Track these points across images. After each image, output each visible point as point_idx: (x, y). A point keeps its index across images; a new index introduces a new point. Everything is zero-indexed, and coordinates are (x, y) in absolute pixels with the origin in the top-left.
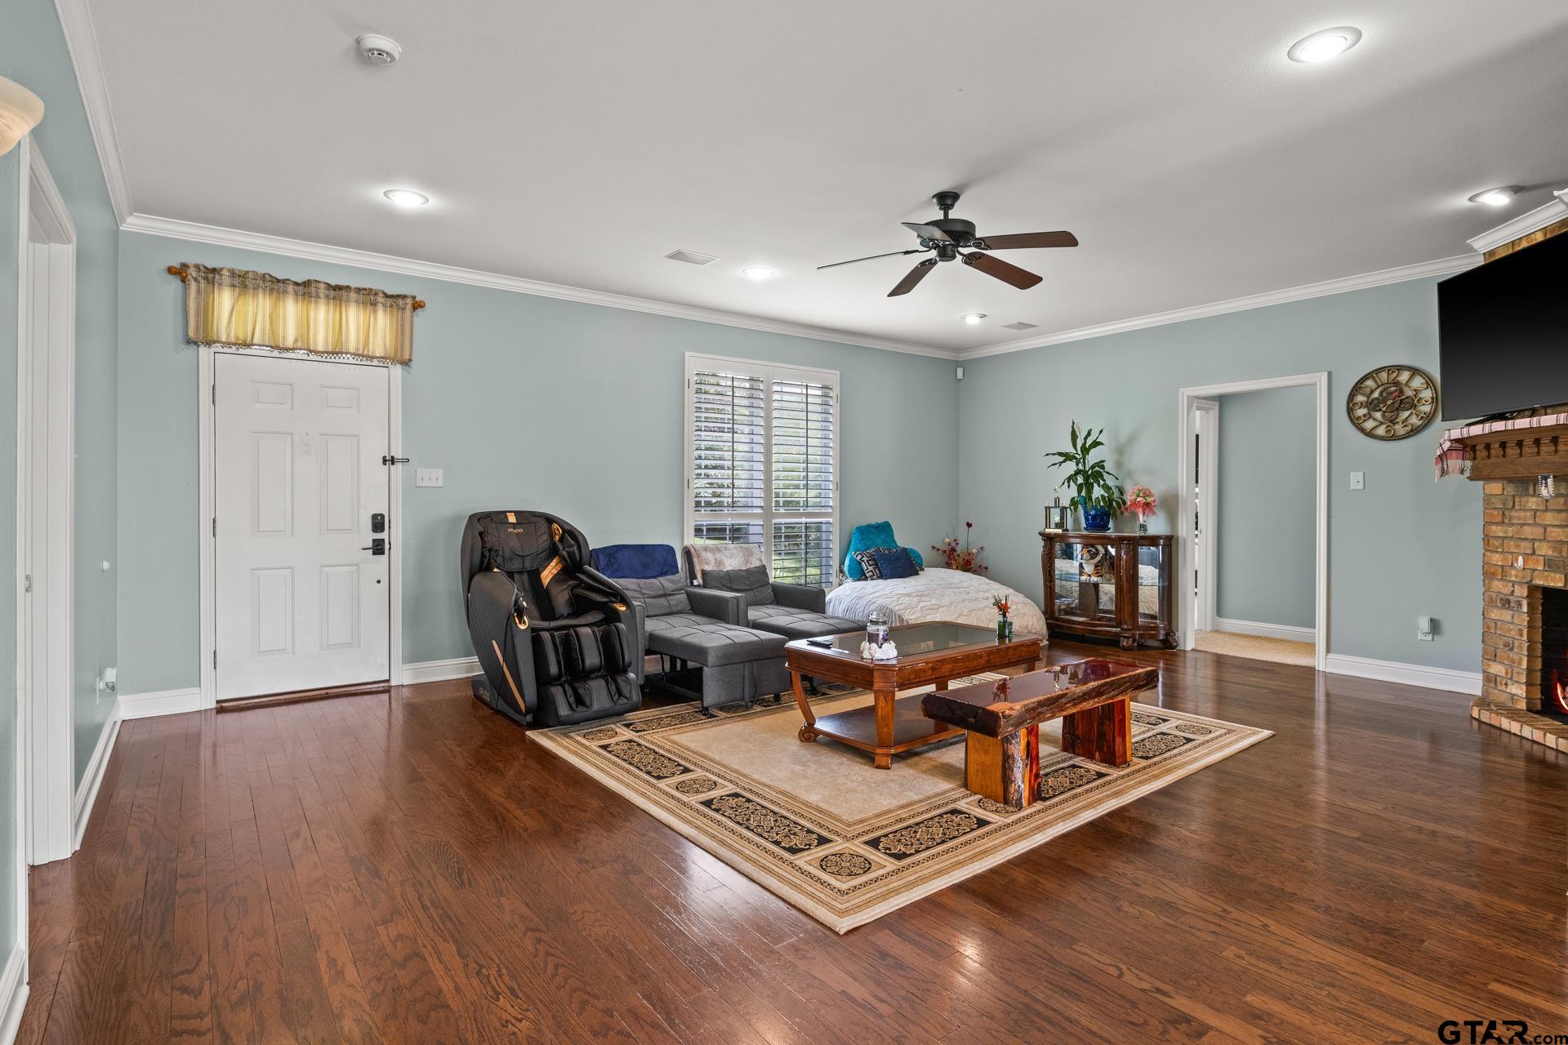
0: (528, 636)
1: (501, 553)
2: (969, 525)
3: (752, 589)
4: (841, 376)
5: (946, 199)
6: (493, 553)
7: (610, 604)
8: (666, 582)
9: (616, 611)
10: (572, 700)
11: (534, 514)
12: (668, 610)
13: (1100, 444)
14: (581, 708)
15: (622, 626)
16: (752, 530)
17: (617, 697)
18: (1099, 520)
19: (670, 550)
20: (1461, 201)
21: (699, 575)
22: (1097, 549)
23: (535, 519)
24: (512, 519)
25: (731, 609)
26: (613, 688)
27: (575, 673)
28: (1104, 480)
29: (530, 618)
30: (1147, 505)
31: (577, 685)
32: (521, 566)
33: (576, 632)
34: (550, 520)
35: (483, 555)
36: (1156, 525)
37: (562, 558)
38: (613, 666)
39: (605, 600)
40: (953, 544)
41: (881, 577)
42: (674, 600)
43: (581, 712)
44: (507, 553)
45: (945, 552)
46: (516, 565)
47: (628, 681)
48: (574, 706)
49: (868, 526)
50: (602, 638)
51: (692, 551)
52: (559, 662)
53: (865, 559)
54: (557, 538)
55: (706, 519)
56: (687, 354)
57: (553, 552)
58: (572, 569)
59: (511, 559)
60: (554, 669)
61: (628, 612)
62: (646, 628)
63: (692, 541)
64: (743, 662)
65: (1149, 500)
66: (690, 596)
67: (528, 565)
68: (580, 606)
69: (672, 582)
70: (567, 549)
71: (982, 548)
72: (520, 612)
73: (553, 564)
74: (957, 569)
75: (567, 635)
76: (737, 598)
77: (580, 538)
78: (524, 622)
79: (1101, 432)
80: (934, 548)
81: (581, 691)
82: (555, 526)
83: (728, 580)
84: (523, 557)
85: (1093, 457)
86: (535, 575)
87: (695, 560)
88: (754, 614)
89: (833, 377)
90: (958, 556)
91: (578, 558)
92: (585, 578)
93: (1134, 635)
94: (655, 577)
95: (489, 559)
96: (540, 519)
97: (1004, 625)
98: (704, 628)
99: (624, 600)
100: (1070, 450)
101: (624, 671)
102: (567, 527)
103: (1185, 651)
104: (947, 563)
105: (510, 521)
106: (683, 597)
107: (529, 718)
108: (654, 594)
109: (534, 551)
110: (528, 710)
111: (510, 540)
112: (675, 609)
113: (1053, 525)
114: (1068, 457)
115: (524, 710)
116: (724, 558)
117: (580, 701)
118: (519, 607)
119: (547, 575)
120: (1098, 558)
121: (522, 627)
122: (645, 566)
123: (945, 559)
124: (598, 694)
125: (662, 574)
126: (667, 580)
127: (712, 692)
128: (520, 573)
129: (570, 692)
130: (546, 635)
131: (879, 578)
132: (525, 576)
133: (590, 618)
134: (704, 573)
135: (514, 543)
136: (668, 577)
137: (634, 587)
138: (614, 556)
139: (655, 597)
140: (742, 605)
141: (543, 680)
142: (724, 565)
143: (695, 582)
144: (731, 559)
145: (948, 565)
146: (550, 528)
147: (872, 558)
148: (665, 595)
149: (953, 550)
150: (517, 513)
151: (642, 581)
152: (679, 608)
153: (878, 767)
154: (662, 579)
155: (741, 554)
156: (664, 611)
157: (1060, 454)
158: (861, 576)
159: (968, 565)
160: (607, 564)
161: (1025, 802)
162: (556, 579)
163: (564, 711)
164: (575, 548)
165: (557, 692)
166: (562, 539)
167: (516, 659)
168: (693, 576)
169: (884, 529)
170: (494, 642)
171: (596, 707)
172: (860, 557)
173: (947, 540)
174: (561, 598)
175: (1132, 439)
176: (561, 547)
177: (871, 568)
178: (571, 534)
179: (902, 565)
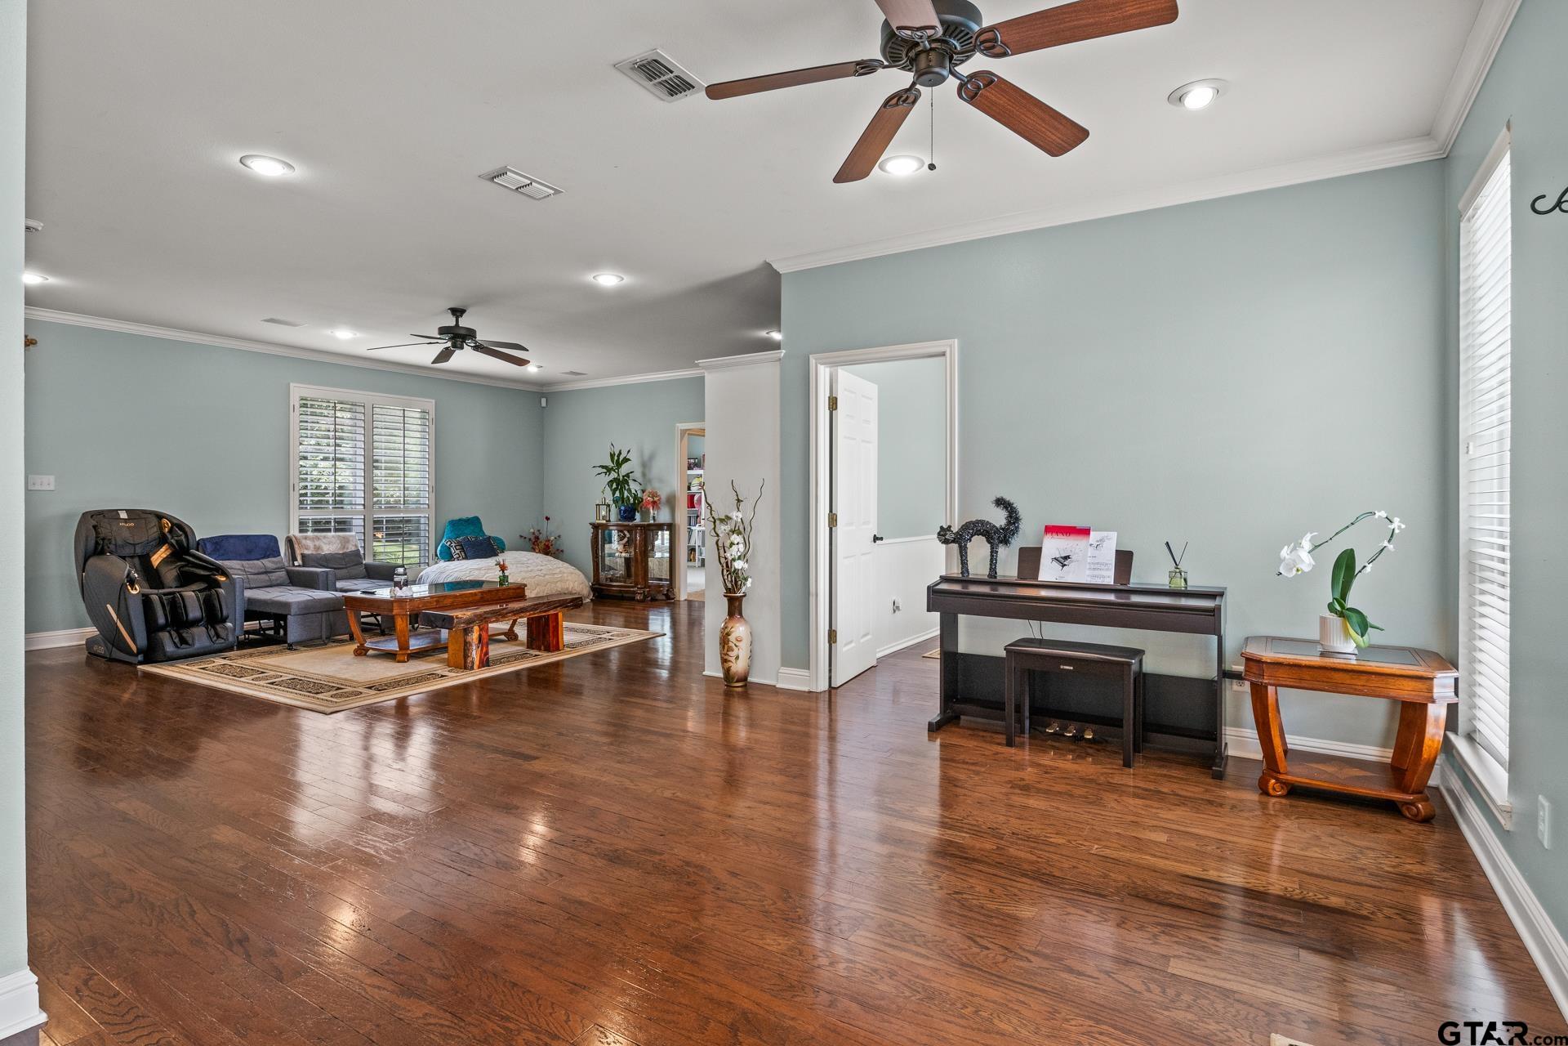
0: (140, 599)
1: (113, 542)
2: (548, 519)
3: (346, 568)
4: (436, 404)
5: (457, 312)
6: (106, 541)
7: (212, 576)
8: (268, 563)
9: (217, 580)
10: (177, 640)
11: (144, 512)
12: (269, 584)
13: (629, 460)
14: (184, 646)
15: (221, 591)
16: (355, 522)
17: (215, 638)
18: (628, 513)
19: (273, 540)
20: (763, 334)
21: (299, 558)
22: (624, 534)
23: (146, 516)
24: (123, 515)
25: (321, 579)
26: (212, 632)
27: (179, 621)
28: (628, 485)
29: (141, 587)
30: (654, 503)
31: (181, 631)
32: (133, 552)
33: (181, 596)
34: (160, 516)
35: (97, 543)
36: (663, 516)
37: (171, 545)
38: (213, 616)
39: (208, 573)
40: (537, 533)
41: (466, 558)
42: (274, 576)
43: (185, 650)
44: (120, 542)
45: (530, 539)
46: (128, 551)
47: (226, 628)
48: (179, 645)
49: (460, 520)
50: (204, 601)
51: (294, 539)
52: (166, 615)
53: (453, 545)
54: (167, 530)
55: (311, 515)
56: (291, 384)
57: (162, 540)
58: (180, 552)
59: (123, 546)
60: (161, 620)
61: (228, 581)
62: (245, 594)
63: (294, 531)
64: (321, 612)
65: (656, 499)
66: (289, 573)
67: (139, 551)
68: (185, 579)
69: (273, 562)
70: (176, 538)
71: (559, 536)
72: (132, 582)
73: (163, 549)
74: (539, 552)
75: (174, 598)
76: (327, 573)
77: (187, 529)
78: (136, 589)
79: (629, 451)
80: (521, 536)
81: (184, 635)
82: (165, 521)
83: (324, 561)
84: (134, 545)
85: (624, 469)
86: (145, 560)
87: (296, 546)
88: (339, 584)
89: (430, 404)
90: (541, 542)
91: (185, 545)
92: (191, 559)
93: (644, 592)
94: (258, 559)
95: (103, 546)
96: (150, 516)
97: (506, 576)
98: (294, 592)
99: (224, 573)
100: (610, 464)
101: (224, 620)
102: (175, 522)
103: (679, 601)
104: (533, 548)
105: (121, 517)
106: (283, 574)
107: (140, 658)
108: (256, 571)
109: (143, 539)
110: (140, 651)
111: (123, 532)
112: (275, 583)
113: (601, 518)
114: (609, 470)
115: (135, 651)
116: (323, 545)
117: (183, 641)
118: (131, 578)
119: (157, 559)
120: (626, 540)
121: (134, 592)
122: (249, 551)
123: (530, 545)
124: (200, 637)
125: (267, 557)
126: (269, 561)
127: (294, 632)
128: (132, 557)
129: (174, 634)
130: (155, 598)
131: (463, 559)
132: (136, 560)
133: (195, 587)
134: (303, 556)
135: (126, 534)
136: (270, 559)
137: (238, 567)
138: (219, 544)
139: (255, 574)
140: (331, 577)
141: (152, 628)
142: (322, 550)
143: (296, 563)
144: (330, 544)
145: (533, 550)
146: (160, 523)
147: (460, 544)
148: (266, 573)
149: (537, 538)
150: (127, 511)
151: (245, 563)
152: (278, 582)
153: (399, 662)
154: (264, 561)
155: (338, 542)
156: (264, 584)
157: (603, 467)
158: (450, 558)
159: (546, 551)
160: (214, 550)
161: (475, 667)
162: (165, 561)
163: (169, 648)
164: (183, 537)
165: (164, 636)
166: (171, 531)
167: (129, 615)
168: (294, 559)
169: (475, 522)
170: (108, 606)
171: (197, 645)
172: (449, 543)
173: (532, 530)
174: (170, 575)
175: (652, 457)
176: (169, 536)
177: (458, 552)
178: (179, 526)
179: (485, 549)
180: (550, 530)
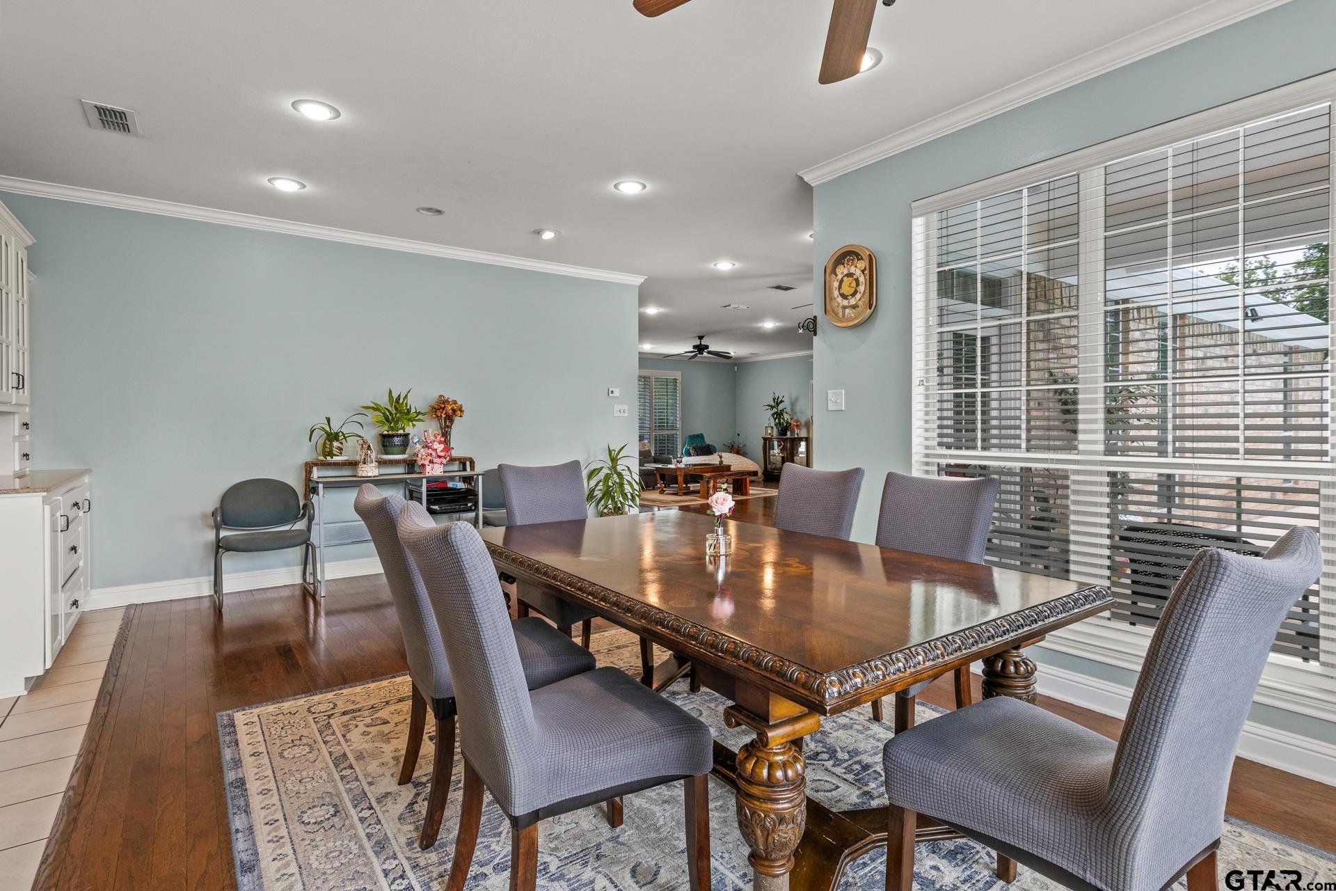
2: (738, 435)
4: (682, 374)
5: (700, 339)
13: (783, 401)
18: (783, 431)
22: (781, 443)
28: (783, 416)
30: (798, 426)
36: (803, 434)
40: (733, 443)
41: (697, 455)
45: (729, 446)
49: (694, 435)
65: (799, 423)
71: (745, 445)
74: (735, 453)
79: (783, 397)
85: (781, 407)
89: (679, 374)
90: (734, 448)
97: (721, 462)
100: (773, 404)
113: (768, 434)
114: (772, 407)
120: (782, 446)
123: (729, 449)
145: (731, 452)
147: (694, 447)
149: (733, 446)
157: (769, 405)
158: (690, 455)
159: (739, 453)
169: (701, 436)
172: (690, 448)
173: (728, 441)
175: (797, 399)
177: (694, 452)
179: (707, 450)
180: (740, 442)
